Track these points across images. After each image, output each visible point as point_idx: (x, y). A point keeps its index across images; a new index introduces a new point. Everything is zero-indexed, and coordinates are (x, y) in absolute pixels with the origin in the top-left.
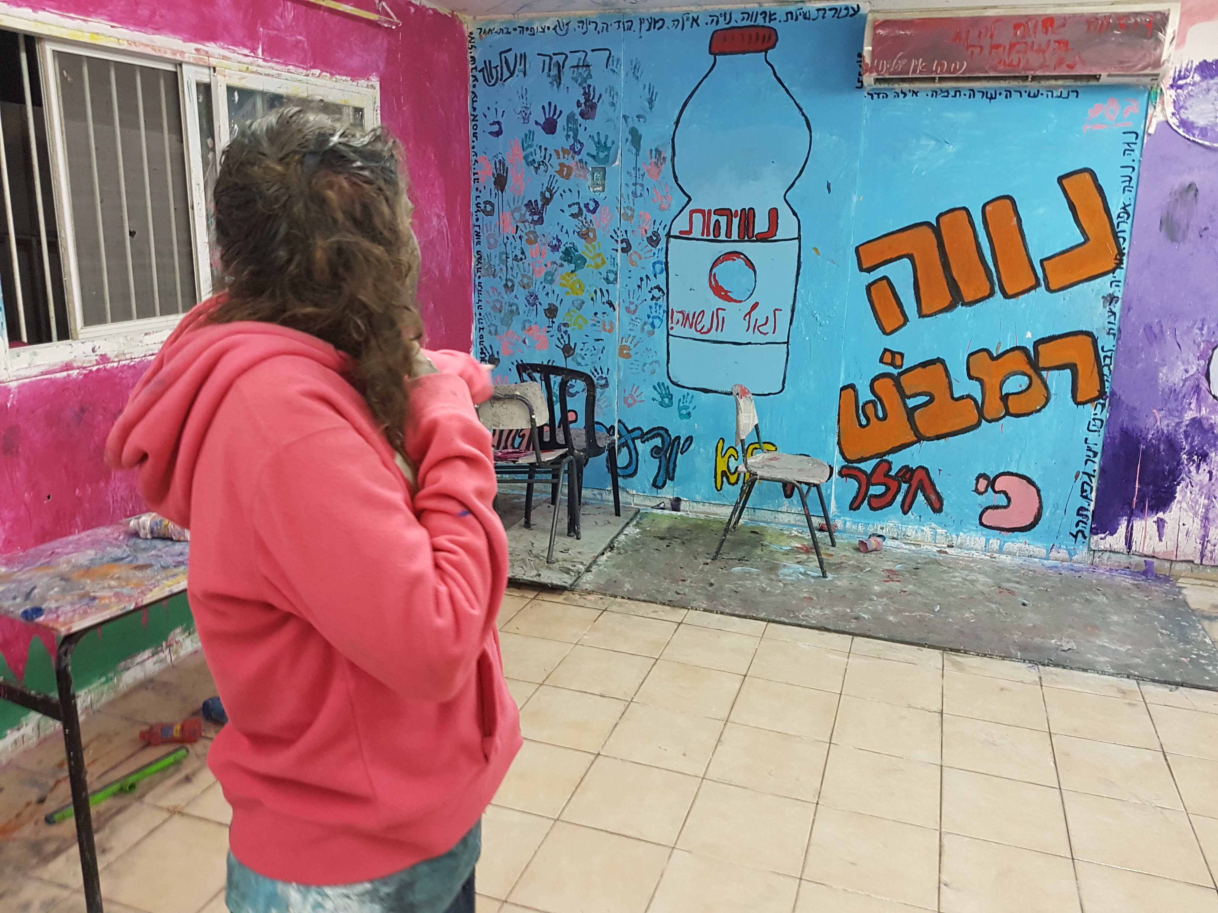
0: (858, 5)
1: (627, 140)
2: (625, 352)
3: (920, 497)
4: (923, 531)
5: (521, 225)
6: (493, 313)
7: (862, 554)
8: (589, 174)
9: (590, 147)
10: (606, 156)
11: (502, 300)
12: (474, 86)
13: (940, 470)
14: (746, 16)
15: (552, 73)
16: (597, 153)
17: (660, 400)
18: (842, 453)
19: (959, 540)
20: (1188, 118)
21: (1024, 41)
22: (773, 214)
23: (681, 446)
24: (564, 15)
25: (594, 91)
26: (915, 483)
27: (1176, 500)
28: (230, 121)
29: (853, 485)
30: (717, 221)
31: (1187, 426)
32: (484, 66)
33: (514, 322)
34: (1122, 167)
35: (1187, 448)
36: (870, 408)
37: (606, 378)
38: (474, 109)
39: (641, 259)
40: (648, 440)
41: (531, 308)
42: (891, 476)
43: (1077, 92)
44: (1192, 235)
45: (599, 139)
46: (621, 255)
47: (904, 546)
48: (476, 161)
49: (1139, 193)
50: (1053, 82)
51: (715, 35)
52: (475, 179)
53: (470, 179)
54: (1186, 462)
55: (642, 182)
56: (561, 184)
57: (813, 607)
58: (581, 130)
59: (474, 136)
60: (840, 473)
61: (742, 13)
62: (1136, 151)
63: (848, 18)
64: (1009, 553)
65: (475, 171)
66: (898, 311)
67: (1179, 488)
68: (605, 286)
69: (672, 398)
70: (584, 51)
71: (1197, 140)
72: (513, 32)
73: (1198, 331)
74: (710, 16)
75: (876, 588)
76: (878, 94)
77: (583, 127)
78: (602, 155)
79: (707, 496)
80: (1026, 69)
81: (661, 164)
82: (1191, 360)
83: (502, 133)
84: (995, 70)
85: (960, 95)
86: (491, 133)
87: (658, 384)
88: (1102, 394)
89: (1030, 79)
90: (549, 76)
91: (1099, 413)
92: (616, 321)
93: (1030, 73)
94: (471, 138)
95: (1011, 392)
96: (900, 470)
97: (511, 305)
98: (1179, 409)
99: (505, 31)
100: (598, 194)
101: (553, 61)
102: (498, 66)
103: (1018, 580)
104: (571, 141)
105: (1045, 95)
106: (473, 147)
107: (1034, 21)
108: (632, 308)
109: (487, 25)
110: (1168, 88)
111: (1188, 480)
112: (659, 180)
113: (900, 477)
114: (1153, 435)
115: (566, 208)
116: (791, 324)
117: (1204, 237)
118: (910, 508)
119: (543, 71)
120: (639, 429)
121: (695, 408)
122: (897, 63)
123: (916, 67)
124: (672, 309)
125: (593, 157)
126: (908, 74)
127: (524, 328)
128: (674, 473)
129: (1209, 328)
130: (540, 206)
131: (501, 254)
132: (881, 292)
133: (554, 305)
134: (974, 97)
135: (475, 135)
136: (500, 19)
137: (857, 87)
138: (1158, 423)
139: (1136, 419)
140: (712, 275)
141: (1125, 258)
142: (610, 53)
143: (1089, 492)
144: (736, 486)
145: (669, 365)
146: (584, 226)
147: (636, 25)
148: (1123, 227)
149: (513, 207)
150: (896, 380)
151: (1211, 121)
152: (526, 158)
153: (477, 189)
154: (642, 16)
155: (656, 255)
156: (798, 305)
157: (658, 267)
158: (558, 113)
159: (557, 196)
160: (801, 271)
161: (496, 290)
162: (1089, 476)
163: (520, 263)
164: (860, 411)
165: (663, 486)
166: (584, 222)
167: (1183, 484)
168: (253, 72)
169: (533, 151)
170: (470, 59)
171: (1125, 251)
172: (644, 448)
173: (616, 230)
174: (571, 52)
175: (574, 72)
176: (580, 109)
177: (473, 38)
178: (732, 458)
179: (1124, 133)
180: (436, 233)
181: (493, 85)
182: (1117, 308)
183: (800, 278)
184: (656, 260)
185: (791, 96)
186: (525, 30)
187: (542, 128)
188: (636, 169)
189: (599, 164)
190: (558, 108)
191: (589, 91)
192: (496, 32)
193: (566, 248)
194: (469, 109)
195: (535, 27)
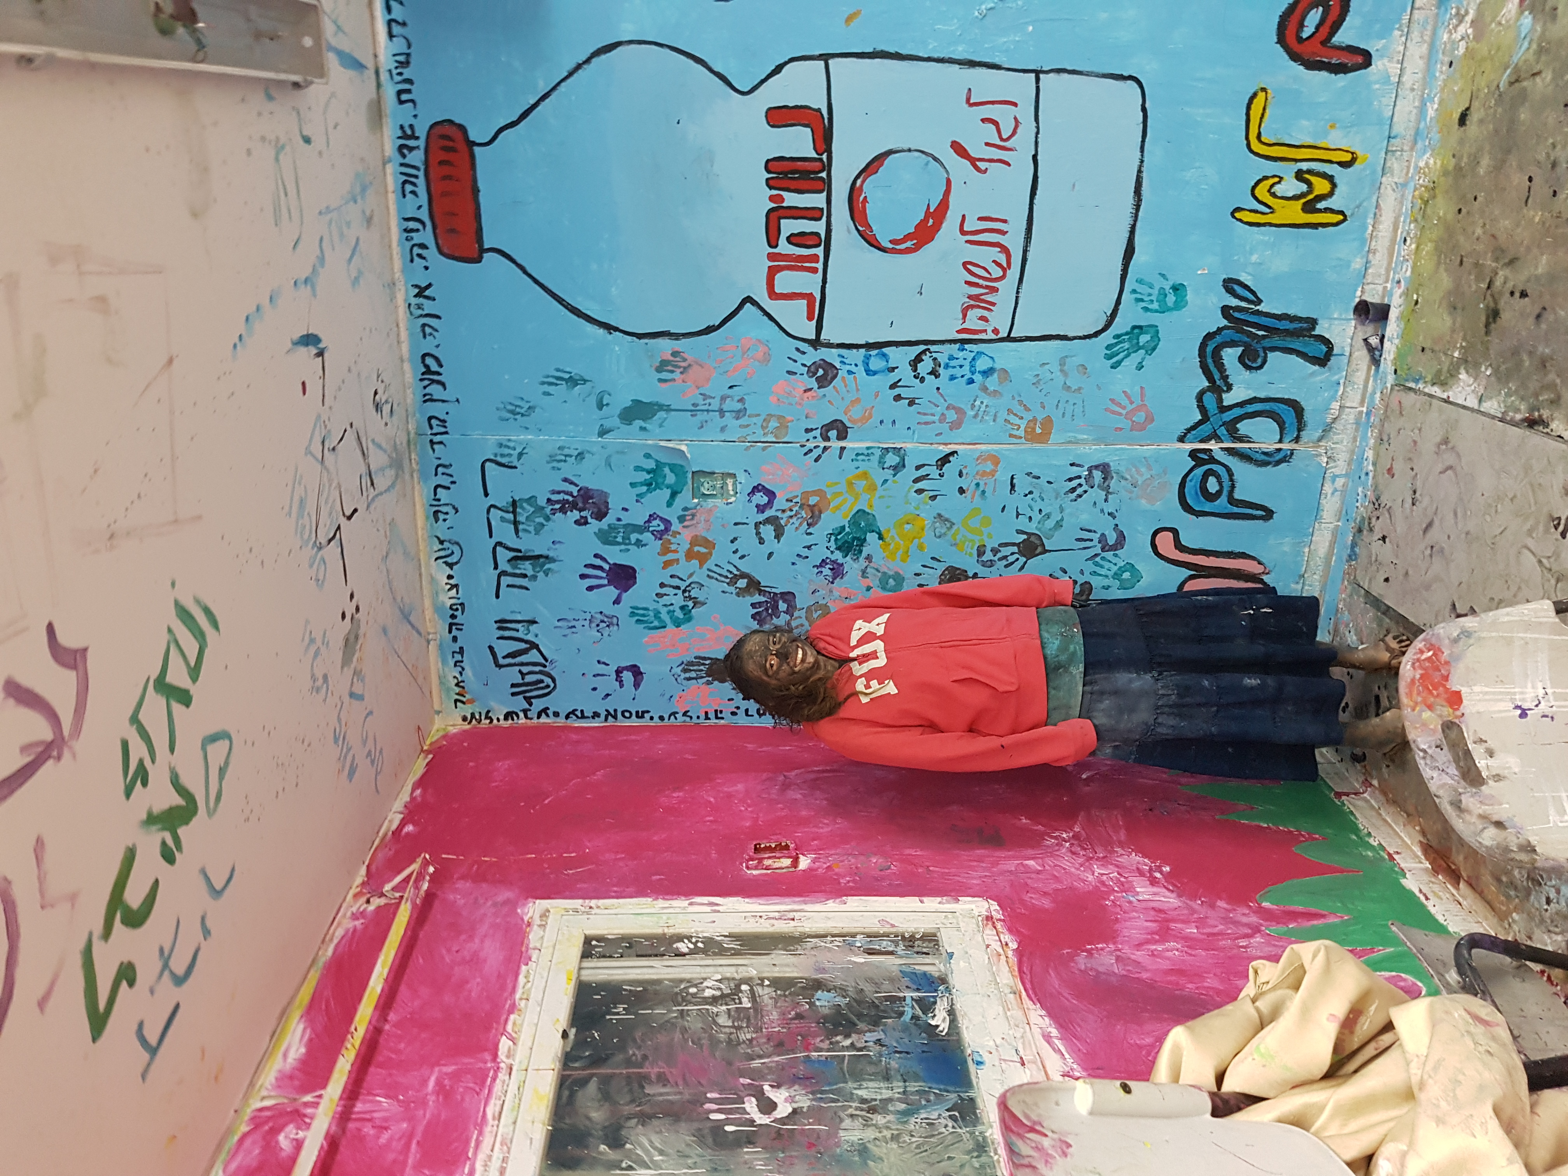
1: (643, 429)
2: (1038, 431)
8: (704, 504)
10: (672, 471)
12: (556, 714)
14: (408, 188)
15: (530, 573)
16: (667, 487)
17: (1141, 352)
22: (777, 116)
23: (1243, 304)
24: (426, 548)
25: (559, 492)
30: (788, 240)
32: (521, 697)
37: (1090, 470)
38: (596, 715)
39: (858, 400)
40: (1225, 378)
45: (642, 484)
46: (851, 441)
48: (685, 714)
51: (445, 251)
52: (717, 718)
53: (716, 726)
55: (718, 399)
56: (722, 557)
58: (627, 519)
59: (643, 717)
61: (405, 196)
65: (703, 716)
68: (910, 473)
69: (1140, 327)
70: (488, 511)
72: (459, 643)
74: (412, 261)
77: (623, 515)
78: (671, 478)
79: (1356, 244)
81: (685, 360)
83: (635, 666)
86: (637, 685)
87: (1109, 357)
90: (534, 577)
92: (976, 450)
94: (645, 722)
99: (458, 657)
100: (739, 486)
101: (509, 569)
102: (520, 671)
104: (647, 537)
106: (661, 718)
108: (952, 416)
109: (449, 689)
112: (713, 364)
115: (765, 549)
116: (999, 68)
119: (527, 589)
120: (1199, 396)
121: (1163, 276)
124: (958, 332)
125: (674, 495)
128: (1297, 319)
130: (762, 599)
133: (943, 573)
135: (640, 715)
136: (438, 666)
140: (894, 248)
142: (491, 461)
145: (1072, 334)
146: (798, 512)
147: (436, 409)
152: (678, 623)
153: (732, 715)
154: (420, 397)
155: (853, 368)
156: (959, 52)
157: (876, 363)
158: (598, 562)
159: (745, 566)
160: (893, 50)
165: (1327, 342)
166: (789, 513)
169: (666, 609)
170: (510, 721)
172: (1243, 387)
173: (805, 449)
174: (491, 536)
175: (525, 530)
176: (590, 520)
177: (473, 716)
181: (554, 680)
183: (904, 52)
184: (861, 368)
185: (554, 88)
186: (455, 621)
187: (626, 591)
188: (694, 411)
189: (686, 483)
190: (589, 562)
191: (557, 502)
192: (461, 673)
193: (837, 549)
194: (595, 723)
195: (450, 602)
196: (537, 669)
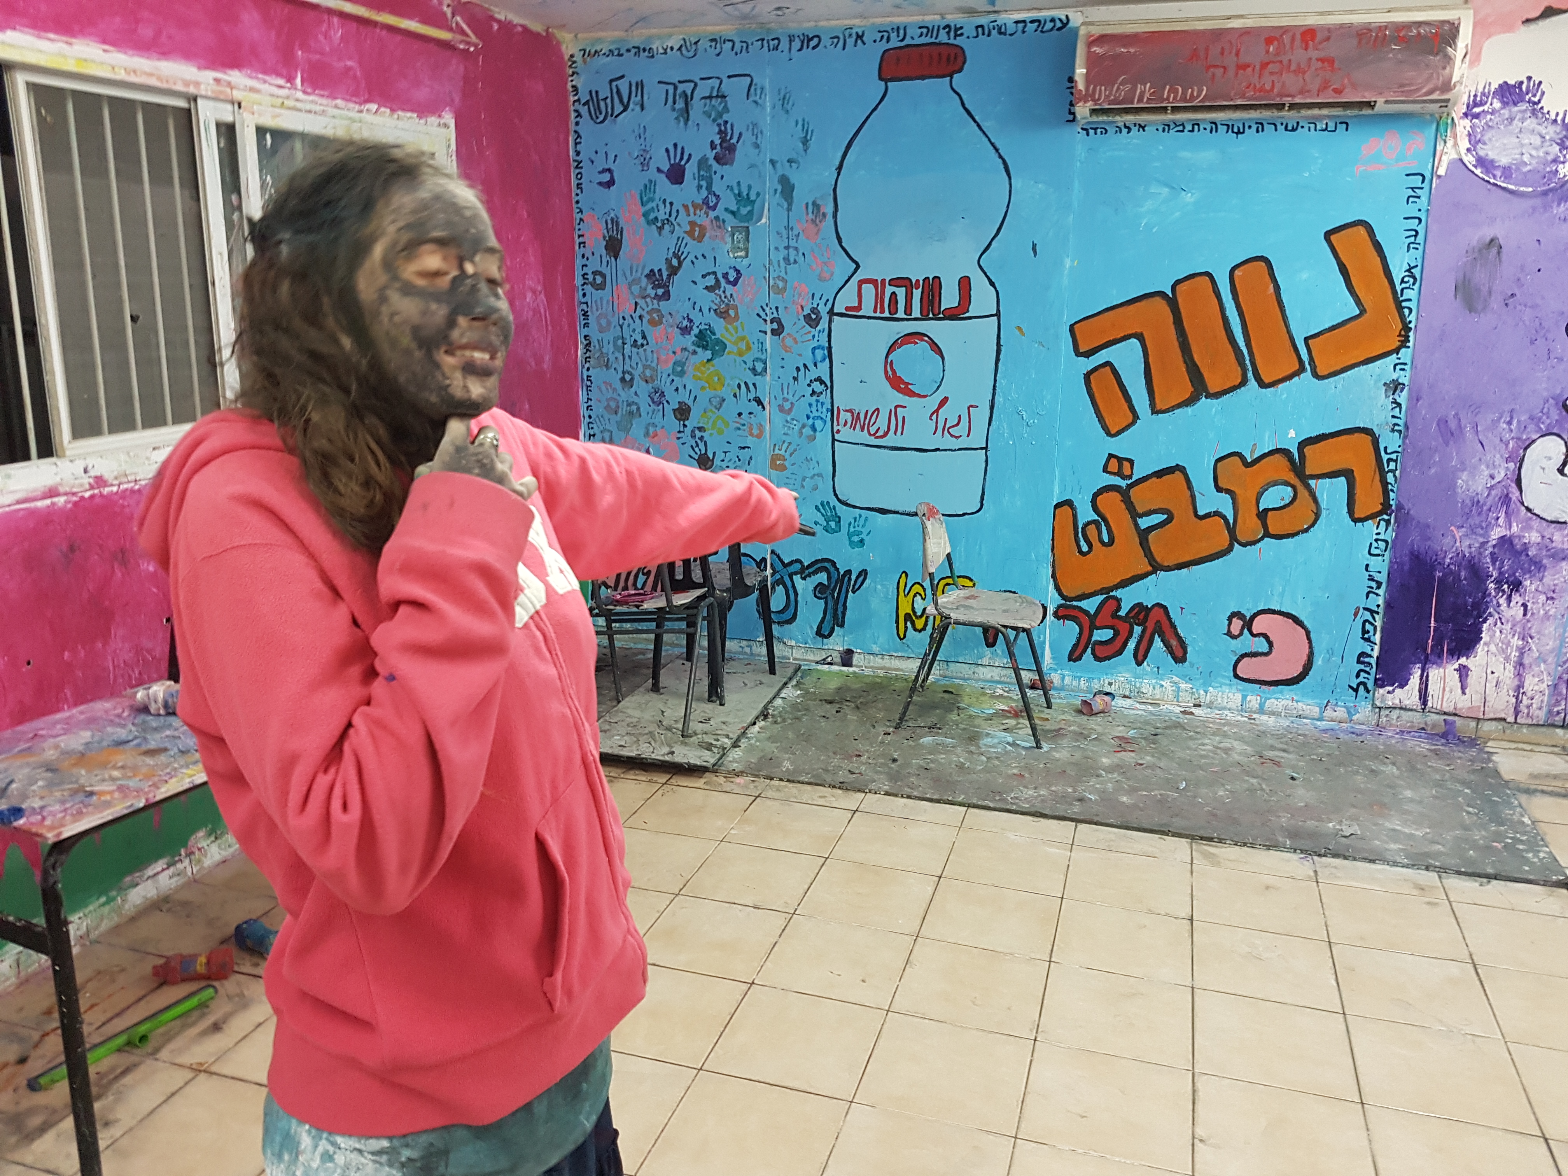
0: (1067, 16)
1: (776, 190)
2: (778, 463)
3: (1158, 643)
4: (1162, 686)
5: (641, 302)
6: (607, 416)
7: (1086, 718)
8: (728, 235)
9: (728, 201)
10: (749, 212)
11: (618, 398)
12: (577, 124)
13: (1182, 608)
14: (925, 31)
15: (677, 106)
16: (738, 209)
17: (825, 524)
18: (1058, 588)
19: (1208, 697)
20: (1487, 155)
21: (1279, 59)
22: (965, 284)
23: (852, 583)
24: (691, 32)
25: (732, 129)
26: (1150, 625)
27: (1482, 642)
28: (261, 171)
29: (1072, 629)
30: (894, 293)
31: (1494, 546)
32: (588, 97)
33: (634, 426)
34: (1405, 218)
35: (1495, 574)
36: (1092, 531)
38: (578, 153)
39: (796, 342)
40: (809, 575)
41: (656, 408)
42: (1120, 617)
43: (1347, 124)
44: (1496, 303)
45: (740, 190)
46: (771, 339)
47: (1138, 705)
48: (581, 220)
49: (1427, 251)
50: (1316, 112)
51: (886, 55)
52: (580, 244)
53: (574, 242)
54: (1493, 593)
55: (796, 245)
56: (692, 248)
57: (1025, 787)
58: (716, 178)
59: (578, 188)
60: (1056, 615)
61: (920, 28)
62: (1423, 198)
63: (1055, 32)
64: (1272, 713)
65: (580, 233)
66: (1125, 406)
67: (1485, 626)
68: (750, 379)
69: (839, 521)
70: (718, 78)
71: (1499, 183)
72: (626, 54)
73: (1505, 426)
74: (879, 31)
75: (1104, 760)
76: (1095, 129)
77: (718, 175)
78: (744, 211)
79: (887, 647)
80: (1281, 95)
81: (820, 222)
82: (1497, 463)
83: (614, 182)
84: (1243, 96)
85: (1199, 130)
86: (600, 184)
87: (822, 504)
88: (1386, 507)
89: (1287, 108)
90: (674, 110)
91: (1383, 532)
92: (766, 422)
93: (1288, 100)
94: (574, 190)
95: (1270, 507)
96: (1132, 609)
97: (629, 405)
98: (1484, 525)
99: (616, 53)
100: (740, 260)
101: (678, 92)
102: (607, 98)
103: (1285, 747)
104: (704, 192)
105: (1306, 129)
106: (578, 202)
107: (1290, 34)
108: (787, 406)
109: (593, 45)
110: (1461, 118)
111: (1497, 616)
112: (818, 242)
113: (1132, 618)
114: (1451, 558)
115: (698, 279)
116: (989, 424)
117: (1511, 306)
118: (1145, 657)
119: (665, 104)
120: (798, 561)
121: (869, 533)
122: (1118, 88)
123: (1142, 94)
124: (838, 408)
125: (733, 213)
126: (1133, 103)
127: (647, 434)
128: (844, 617)
129: (1519, 422)
130: (665, 277)
131: (616, 339)
132: (1104, 382)
133: (686, 404)
134: (1216, 131)
135: (579, 185)
136: (609, 37)
137: (1068, 121)
138: (1458, 544)
139: (1429, 539)
140: (888, 363)
141: (1411, 334)
142: (752, 81)
143: (1372, 633)
144: (923, 632)
145: (836, 479)
146: (724, 302)
147: (784, 44)
148: (1408, 294)
149: (630, 279)
150: (1125, 494)
151: (1516, 159)
152: (646, 215)
153: (583, 256)
154: (792, 32)
155: (816, 338)
156: (999, 399)
157: (819, 353)
158: (686, 157)
159: (686, 264)
160: (1001, 357)
161: (611, 386)
162: (1372, 612)
163: (641, 350)
164: (1080, 535)
165: (830, 635)
166: (723, 296)
167: (1491, 621)
168: (289, 108)
169: (655, 206)
170: (571, 89)
171: (1412, 325)
172: (804, 586)
173: (765, 307)
174: (702, 79)
175: (705, 105)
176: (714, 151)
177: (574, 62)
178: (918, 597)
179: (1407, 175)
180: (531, 313)
181: (602, 122)
182: (1403, 397)
183: (1000, 365)
184: (816, 344)
185: (984, 133)
186: (641, 51)
187: (667, 177)
188: (789, 228)
189: (741, 222)
190: (686, 150)
191: (726, 128)
192: (604, 54)
193: (700, 331)
194: (572, 153)
195: (654, 47)
196: (609, 110)
